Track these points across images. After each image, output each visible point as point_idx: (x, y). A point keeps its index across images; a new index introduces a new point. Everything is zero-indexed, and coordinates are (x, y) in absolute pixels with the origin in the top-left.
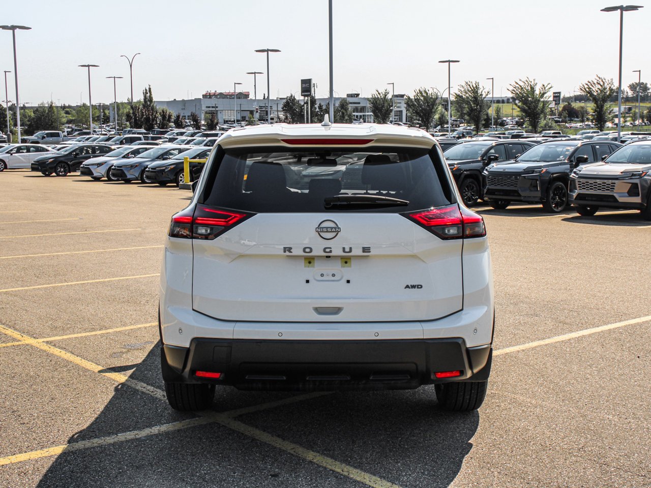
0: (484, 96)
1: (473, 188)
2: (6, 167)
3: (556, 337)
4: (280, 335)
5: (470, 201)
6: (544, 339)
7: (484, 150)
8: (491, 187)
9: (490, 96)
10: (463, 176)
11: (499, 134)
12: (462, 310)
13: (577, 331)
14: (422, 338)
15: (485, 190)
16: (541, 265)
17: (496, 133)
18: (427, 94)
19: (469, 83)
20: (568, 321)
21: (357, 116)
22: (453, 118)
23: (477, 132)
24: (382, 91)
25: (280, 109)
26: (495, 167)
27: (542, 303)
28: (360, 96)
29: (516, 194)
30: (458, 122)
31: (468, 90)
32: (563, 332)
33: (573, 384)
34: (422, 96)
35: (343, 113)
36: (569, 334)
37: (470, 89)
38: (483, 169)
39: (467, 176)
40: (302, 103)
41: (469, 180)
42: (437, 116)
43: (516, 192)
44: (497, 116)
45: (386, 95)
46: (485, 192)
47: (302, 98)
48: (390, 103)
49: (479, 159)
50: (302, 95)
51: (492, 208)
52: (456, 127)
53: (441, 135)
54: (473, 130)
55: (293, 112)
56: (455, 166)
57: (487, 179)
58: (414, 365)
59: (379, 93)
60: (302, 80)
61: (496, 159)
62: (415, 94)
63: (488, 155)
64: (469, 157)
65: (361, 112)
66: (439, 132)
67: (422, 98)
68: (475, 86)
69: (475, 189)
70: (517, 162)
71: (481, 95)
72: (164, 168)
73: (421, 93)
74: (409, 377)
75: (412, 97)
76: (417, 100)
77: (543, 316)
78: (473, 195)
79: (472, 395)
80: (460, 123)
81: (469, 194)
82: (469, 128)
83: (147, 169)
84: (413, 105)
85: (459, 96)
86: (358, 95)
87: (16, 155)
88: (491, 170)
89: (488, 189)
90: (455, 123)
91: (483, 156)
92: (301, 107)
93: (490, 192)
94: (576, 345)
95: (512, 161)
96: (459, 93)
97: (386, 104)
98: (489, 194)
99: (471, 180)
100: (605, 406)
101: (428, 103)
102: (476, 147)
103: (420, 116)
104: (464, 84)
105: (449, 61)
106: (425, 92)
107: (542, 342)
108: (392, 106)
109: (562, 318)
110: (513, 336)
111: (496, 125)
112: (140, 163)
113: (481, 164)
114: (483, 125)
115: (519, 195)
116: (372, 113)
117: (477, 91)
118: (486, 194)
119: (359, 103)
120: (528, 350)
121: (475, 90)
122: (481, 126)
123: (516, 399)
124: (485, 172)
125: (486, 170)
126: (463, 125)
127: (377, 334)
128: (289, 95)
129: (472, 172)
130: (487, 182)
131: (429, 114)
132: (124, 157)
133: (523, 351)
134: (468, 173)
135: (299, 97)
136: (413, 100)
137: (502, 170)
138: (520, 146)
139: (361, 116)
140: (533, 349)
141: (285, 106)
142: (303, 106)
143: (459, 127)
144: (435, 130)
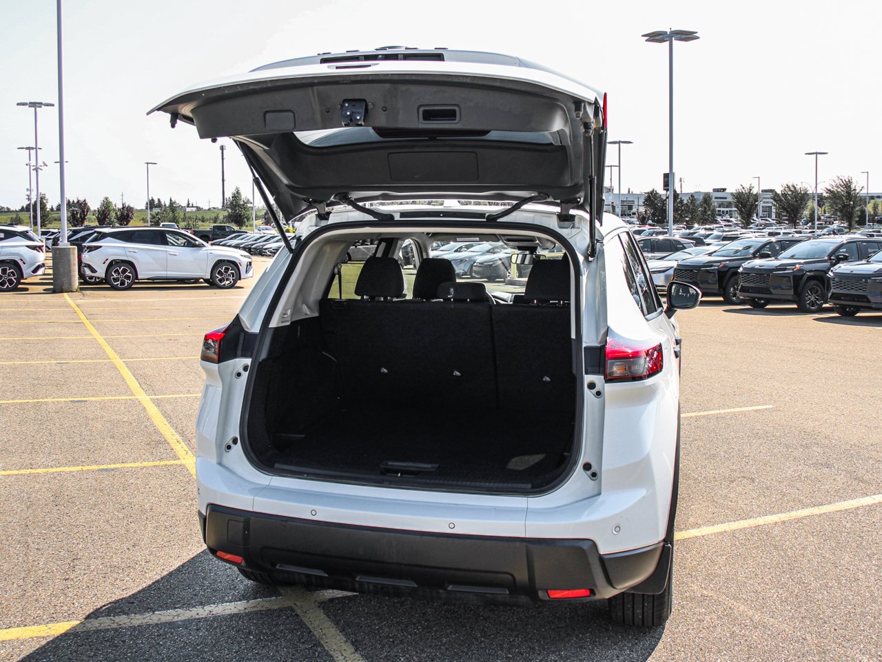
0: (857, 191)
1: (817, 292)
2: (350, 259)
3: (840, 503)
4: (314, 513)
5: (813, 306)
6: (822, 505)
7: (831, 249)
8: (835, 291)
9: (864, 191)
10: (805, 278)
11: (874, 232)
12: (600, 494)
13: (874, 494)
14: (523, 536)
15: (830, 295)
16: (867, 390)
17: (871, 230)
18: (795, 188)
19: (841, 178)
20: (866, 478)
21: (723, 211)
22: (827, 215)
23: (850, 230)
24: (747, 186)
25: (641, 203)
26: (843, 268)
27: (843, 447)
28: (727, 191)
29: (865, 300)
30: (832, 219)
31: (840, 185)
32: (853, 494)
33: (831, 587)
34: (791, 191)
35: (705, 208)
36: (861, 499)
37: (842, 184)
38: (829, 269)
39: (810, 278)
40: (664, 198)
41: (812, 282)
42: (806, 213)
43: (865, 297)
44: (874, 213)
45: (751, 190)
46: (829, 296)
47: (664, 192)
48: (756, 197)
49: (826, 258)
50: (664, 189)
51: (837, 315)
52: (830, 224)
53: (810, 232)
54: (846, 228)
55: (654, 206)
56: (797, 266)
57: (832, 282)
58: (510, 577)
59: (743, 188)
60: (664, 174)
61: (845, 259)
62: (782, 189)
63: (837, 254)
64: (816, 257)
65: (727, 207)
66: (810, 229)
67: (790, 193)
68: (847, 180)
69: (820, 292)
70: (868, 262)
71: (855, 190)
72: (492, 263)
73: (788, 187)
74: (508, 593)
75: (779, 192)
76: (784, 195)
77: (836, 467)
78: (817, 299)
79: (645, 609)
80: (835, 220)
81: (813, 299)
82: (842, 225)
83: (475, 264)
84: (781, 200)
85: (830, 190)
86: (724, 190)
87: (360, 247)
88: (836, 271)
89: (833, 294)
90: (828, 219)
91: (830, 256)
92: (663, 202)
93: (835, 297)
94: (863, 519)
95: (864, 262)
96: (829, 188)
97: (751, 200)
98: (834, 299)
99: (815, 282)
100: (864, 636)
101: (796, 198)
102: (823, 244)
103: (787, 212)
104: (836, 179)
105: (817, 153)
106: (793, 186)
107: (816, 511)
108: (757, 201)
109: (861, 473)
110: (780, 497)
111: (873, 222)
112: (470, 257)
113: (828, 264)
114: (857, 222)
115: (869, 301)
116: (736, 209)
117: (850, 186)
118: (830, 298)
119: (726, 198)
120: (790, 521)
121: (848, 185)
122: (853, 223)
123: (732, 610)
124: (830, 273)
125: (832, 271)
126: (837, 222)
127: (452, 526)
128: (651, 190)
129: (817, 273)
130: (832, 285)
131: (797, 210)
132: (456, 251)
133: (784, 522)
134: (812, 274)
135: (661, 191)
136: (780, 195)
137: (848, 272)
138: (876, 244)
139: (727, 212)
140: (799, 520)
141: (646, 200)
142: (665, 200)
143: (833, 223)
144: (805, 227)
